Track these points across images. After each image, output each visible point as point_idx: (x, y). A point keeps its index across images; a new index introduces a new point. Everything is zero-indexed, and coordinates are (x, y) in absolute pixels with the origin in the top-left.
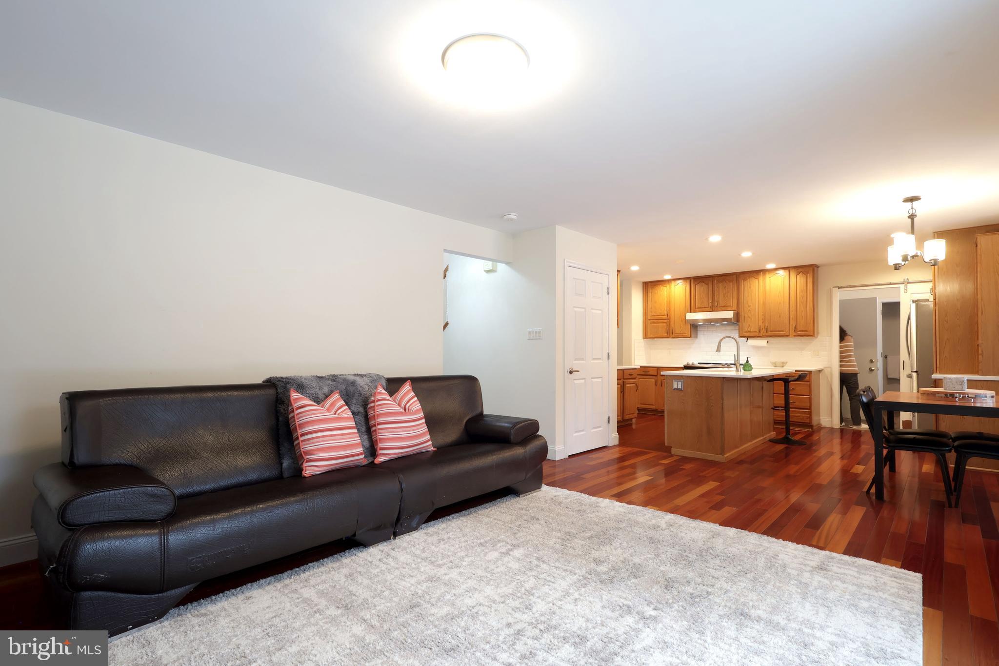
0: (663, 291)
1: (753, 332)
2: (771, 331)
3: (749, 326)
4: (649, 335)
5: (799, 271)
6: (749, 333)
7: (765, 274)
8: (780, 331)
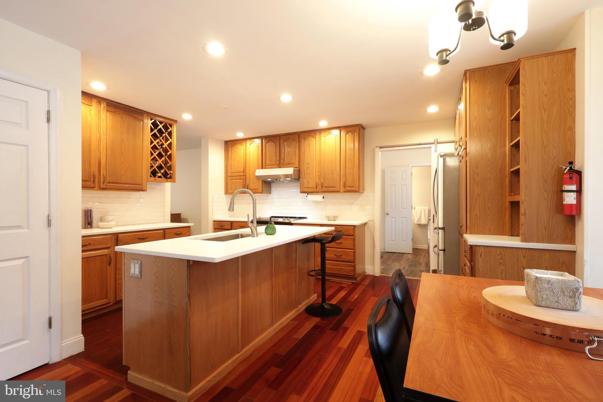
0: (241, 149)
1: (311, 188)
2: (326, 187)
3: (308, 181)
4: (229, 191)
5: (348, 130)
6: (308, 189)
7: (320, 133)
8: (332, 187)
